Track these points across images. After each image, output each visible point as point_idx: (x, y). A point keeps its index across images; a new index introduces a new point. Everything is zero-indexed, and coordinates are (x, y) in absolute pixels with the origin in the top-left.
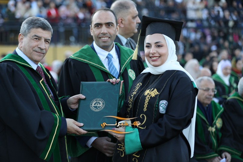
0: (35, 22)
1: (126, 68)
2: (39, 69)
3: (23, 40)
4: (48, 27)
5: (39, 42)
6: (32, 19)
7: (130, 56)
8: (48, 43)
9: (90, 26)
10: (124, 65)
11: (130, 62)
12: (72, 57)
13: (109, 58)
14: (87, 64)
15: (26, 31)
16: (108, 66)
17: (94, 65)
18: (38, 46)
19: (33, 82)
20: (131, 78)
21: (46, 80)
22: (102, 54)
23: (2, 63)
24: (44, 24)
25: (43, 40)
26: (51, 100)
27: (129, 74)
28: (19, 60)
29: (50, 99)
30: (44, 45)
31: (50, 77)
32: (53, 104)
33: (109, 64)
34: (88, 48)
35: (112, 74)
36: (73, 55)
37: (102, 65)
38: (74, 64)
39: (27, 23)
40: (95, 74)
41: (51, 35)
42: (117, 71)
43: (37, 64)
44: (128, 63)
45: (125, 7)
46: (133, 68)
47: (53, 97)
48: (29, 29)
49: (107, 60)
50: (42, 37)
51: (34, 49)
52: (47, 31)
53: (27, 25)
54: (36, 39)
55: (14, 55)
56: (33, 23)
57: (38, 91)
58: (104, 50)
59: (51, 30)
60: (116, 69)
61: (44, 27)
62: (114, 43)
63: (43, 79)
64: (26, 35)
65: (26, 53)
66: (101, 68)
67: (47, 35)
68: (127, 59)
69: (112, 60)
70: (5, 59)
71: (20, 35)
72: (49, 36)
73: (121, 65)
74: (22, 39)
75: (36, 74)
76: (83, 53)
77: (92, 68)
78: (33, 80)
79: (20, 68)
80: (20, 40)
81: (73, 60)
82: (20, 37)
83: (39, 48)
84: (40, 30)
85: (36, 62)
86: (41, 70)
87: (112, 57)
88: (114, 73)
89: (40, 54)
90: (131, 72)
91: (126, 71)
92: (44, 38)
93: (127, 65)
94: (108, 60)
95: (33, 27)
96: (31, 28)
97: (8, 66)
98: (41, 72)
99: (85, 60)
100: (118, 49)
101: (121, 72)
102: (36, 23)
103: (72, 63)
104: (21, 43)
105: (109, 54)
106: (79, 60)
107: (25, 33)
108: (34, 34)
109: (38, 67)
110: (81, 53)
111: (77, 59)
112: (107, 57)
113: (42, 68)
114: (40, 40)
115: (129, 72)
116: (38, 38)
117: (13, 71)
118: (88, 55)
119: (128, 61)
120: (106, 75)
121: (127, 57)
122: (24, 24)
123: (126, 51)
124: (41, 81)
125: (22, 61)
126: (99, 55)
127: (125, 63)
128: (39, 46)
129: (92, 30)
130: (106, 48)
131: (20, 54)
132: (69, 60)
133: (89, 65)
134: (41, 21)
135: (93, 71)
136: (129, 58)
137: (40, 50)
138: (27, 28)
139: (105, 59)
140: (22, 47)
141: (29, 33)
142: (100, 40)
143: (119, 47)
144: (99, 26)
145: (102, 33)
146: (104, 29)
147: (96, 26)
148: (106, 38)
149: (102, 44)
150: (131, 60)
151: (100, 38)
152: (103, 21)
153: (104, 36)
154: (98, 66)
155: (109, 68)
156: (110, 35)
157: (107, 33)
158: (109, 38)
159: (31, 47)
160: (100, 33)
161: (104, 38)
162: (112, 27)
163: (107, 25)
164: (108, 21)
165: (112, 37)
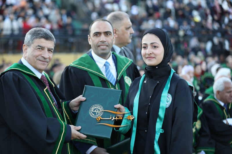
0: (38, 32)
1: (123, 75)
2: (43, 78)
4: (50, 37)
5: (42, 52)
6: (35, 30)
7: (126, 64)
8: (51, 52)
9: (88, 35)
10: (121, 72)
11: (126, 70)
12: (72, 64)
13: (106, 65)
14: (86, 71)
15: (30, 41)
16: (106, 73)
17: (92, 72)
18: (41, 55)
19: (37, 90)
20: (127, 84)
21: (50, 88)
22: (100, 62)
23: (8, 72)
24: (47, 34)
25: (46, 50)
26: (54, 108)
27: (125, 81)
28: (25, 69)
29: (53, 106)
30: (47, 54)
31: (54, 86)
32: (56, 112)
33: (106, 71)
34: (86, 57)
35: (109, 80)
36: (72, 63)
37: (100, 72)
38: (74, 72)
39: (30, 34)
40: (94, 80)
41: (54, 44)
42: (114, 78)
43: (41, 73)
44: (124, 71)
45: (119, 18)
46: (129, 75)
47: (57, 105)
48: (32, 39)
49: (104, 67)
50: (45, 47)
51: (37, 58)
52: (50, 40)
53: (30, 35)
54: (39, 48)
55: (19, 64)
56: (36, 33)
57: (43, 99)
58: (102, 58)
59: (54, 39)
60: (113, 76)
61: (47, 37)
62: (111, 52)
63: (47, 87)
64: (30, 46)
65: (30, 63)
66: (99, 75)
67: (50, 44)
68: (124, 67)
69: (109, 68)
70: (11, 68)
71: (24, 45)
72: (51, 45)
73: (118, 72)
74: (26, 49)
75: (40, 83)
76: (82, 61)
77: (91, 75)
78: (37, 88)
79: (26, 76)
80: (24, 51)
81: (73, 67)
82: (24, 47)
83: (42, 57)
84: (43, 40)
85: (40, 71)
86: (45, 79)
87: (110, 65)
88: (111, 80)
89: (44, 63)
90: (127, 79)
91: (122, 78)
92: (47, 48)
93: (123, 72)
94: (106, 67)
95: (36, 38)
96: (34, 39)
97: (13, 74)
98: (46, 80)
99: (84, 68)
100: (115, 58)
101: (118, 79)
102: (39, 34)
103: (72, 71)
104: (25, 53)
105: (106, 62)
106: (78, 68)
107: (29, 44)
108: (37, 45)
109: (42, 76)
110: (80, 61)
111: (77, 67)
112: (105, 65)
113: (46, 77)
114: (43, 49)
115: (125, 79)
116: (42, 48)
117: (19, 79)
118: (87, 63)
119: (124, 68)
120: (104, 82)
121: (124, 66)
122: (28, 35)
123: (123, 60)
124: (45, 90)
125: (28, 70)
126: (97, 63)
127: (121, 71)
128: (43, 55)
129: (90, 40)
130: (103, 56)
131: (25, 63)
132: (69, 68)
133: (88, 72)
134: (43, 31)
135: (92, 78)
136: (125, 66)
137: (43, 59)
138: (31, 39)
139: (103, 67)
140: (26, 57)
141: (33, 43)
142: (99, 48)
143: (116, 56)
144: (98, 35)
145: (101, 41)
146: (103, 38)
147: (95, 35)
148: (104, 46)
149: (101, 52)
150: (127, 68)
151: (99, 46)
152: (102, 30)
153: (103, 44)
154: (97, 74)
155: (107, 75)
156: (108, 43)
157: (105, 41)
158: (107, 46)
159: (34, 56)
160: (99, 41)
161: (103, 46)
162: (110, 36)
163: (105, 33)
164: (106, 30)
165: (110, 45)
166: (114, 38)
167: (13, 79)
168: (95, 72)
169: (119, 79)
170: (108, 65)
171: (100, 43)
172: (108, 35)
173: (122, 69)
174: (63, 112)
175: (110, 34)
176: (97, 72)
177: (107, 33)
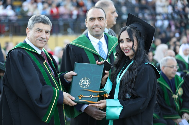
2: (43, 54)
3: (30, 33)
6: (36, 16)
8: (48, 33)
10: (111, 50)
11: (116, 47)
12: (72, 43)
13: (99, 44)
15: (32, 25)
16: (99, 50)
17: (88, 49)
18: (40, 36)
19: (38, 63)
21: (48, 62)
22: (94, 41)
24: (44, 19)
25: (44, 32)
26: (52, 77)
28: (28, 47)
29: (51, 76)
31: (51, 60)
32: (54, 80)
33: (99, 49)
34: (84, 37)
35: (101, 56)
37: (94, 49)
40: (89, 56)
42: (106, 54)
43: (41, 50)
44: (114, 48)
47: (54, 74)
49: (98, 45)
50: (43, 30)
52: (47, 24)
54: (39, 31)
55: (24, 43)
56: (36, 19)
57: (42, 70)
58: (96, 38)
59: (50, 24)
60: (105, 53)
61: (44, 22)
63: (46, 61)
64: (32, 29)
66: (93, 52)
68: (114, 45)
69: (101, 46)
70: (17, 46)
71: (28, 28)
72: (48, 28)
74: (29, 31)
75: (40, 58)
78: (38, 62)
79: (29, 53)
81: (72, 45)
82: (27, 30)
85: (40, 48)
86: (44, 54)
87: (102, 44)
88: (103, 56)
89: (42, 42)
91: (112, 53)
92: (45, 30)
93: (113, 50)
94: (99, 45)
96: (35, 23)
97: (18, 51)
98: (45, 56)
99: (81, 46)
100: (106, 38)
101: (108, 55)
104: (28, 34)
105: (100, 42)
106: (77, 46)
108: (37, 28)
109: (42, 52)
110: (79, 40)
111: (75, 45)
112: (98, 44)
114: (42, 32)
117: (23, 55)
118: (84, 42)
120: (97, 57)
121: (113, 44)
122: (30, 20)
124: (44, 63)
125: (30, 48)
126: (92, 42)
127: (111, 48)
130: (97, 36)
131: (28, 42)
134: (42, 17)
135: (87, 54)
136: (115, 45)
137: (42, 39)
138: (32, 23)
139: (97, 45)
140: (29, 38)
141: (34, 27)
142: (94, 31)
143: (108, 36)
144: (93, 20)
145: (95, 25)
146: (97, 22)
147: (90, 20)
148: (98, 29)
149: (95, 33)
150: (116, 46)
151: (93, 29)
152: (96, 16)
153: (97, 27)
154: (91, 51)
155: (100, 52)
156: (101, 26)
157: (99, 25)
158: (100, 28)
159: (35, 37)
160: (94, 25)
161: (96, 29)
162: (103, 20)
163: (99, 18)
164: (99, 16)
165: (102, 28)
166: (106, 22)
167: (18, 54)
168: (90, 49)
169: (110, 55)
170: (101, 44)
171: (94, 26)
172: (101, 20)
173: (112, 47)
174: (59, 80)
175: (102, 19)
176: (91, 49)
177: (100, 19)
